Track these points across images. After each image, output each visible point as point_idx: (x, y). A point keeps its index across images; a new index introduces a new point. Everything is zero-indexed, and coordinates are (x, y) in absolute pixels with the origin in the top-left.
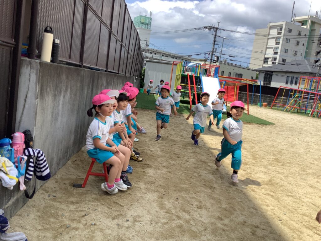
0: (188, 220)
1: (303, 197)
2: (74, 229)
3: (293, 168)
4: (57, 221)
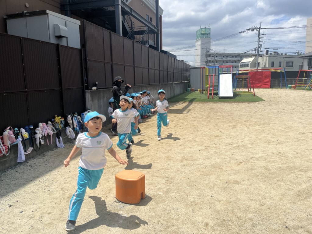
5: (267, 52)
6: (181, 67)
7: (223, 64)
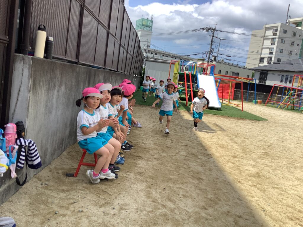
0: (173, 209)
1: (289, 189)
2: (62, 215)
3: (282, 162)
4: (47, 207)
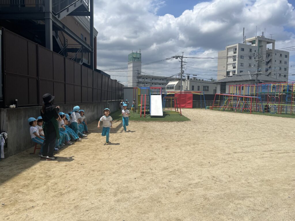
5: (188, 77)
6: (115, 86)
7: (152, 86)
